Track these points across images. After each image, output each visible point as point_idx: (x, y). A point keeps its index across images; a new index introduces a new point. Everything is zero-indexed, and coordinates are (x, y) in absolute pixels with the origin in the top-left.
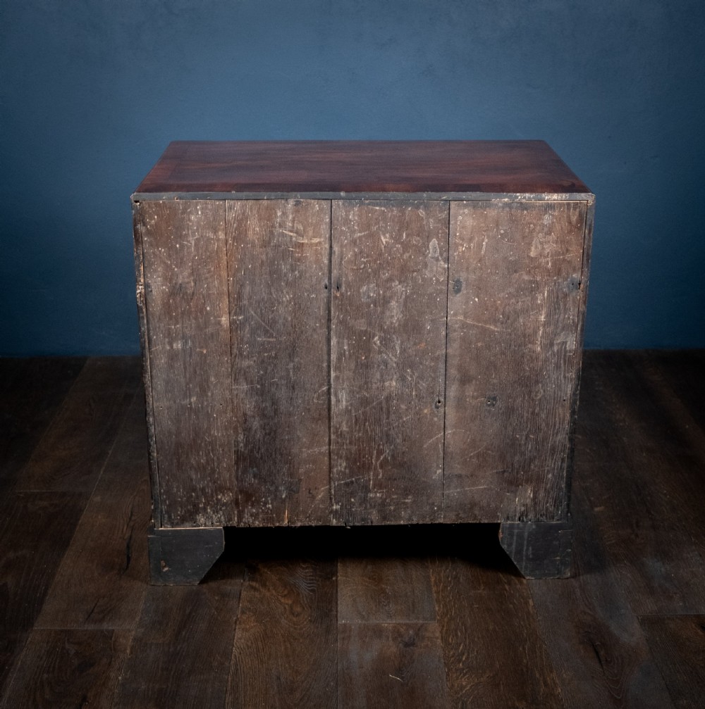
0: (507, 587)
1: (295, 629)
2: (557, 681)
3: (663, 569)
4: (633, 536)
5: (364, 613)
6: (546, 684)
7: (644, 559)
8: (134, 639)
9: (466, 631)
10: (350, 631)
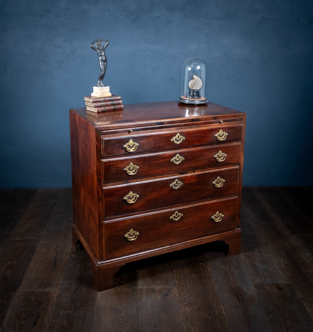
0: (203, 274)
1: (121, 290)
2: (223, 308)
3: (263, 267)
4: (252, 255)
5: (148, 284)
6: (219, 310)
7: (256, 263)
8: (58, 294)
9: (188, 290)
10: (143, 291)
